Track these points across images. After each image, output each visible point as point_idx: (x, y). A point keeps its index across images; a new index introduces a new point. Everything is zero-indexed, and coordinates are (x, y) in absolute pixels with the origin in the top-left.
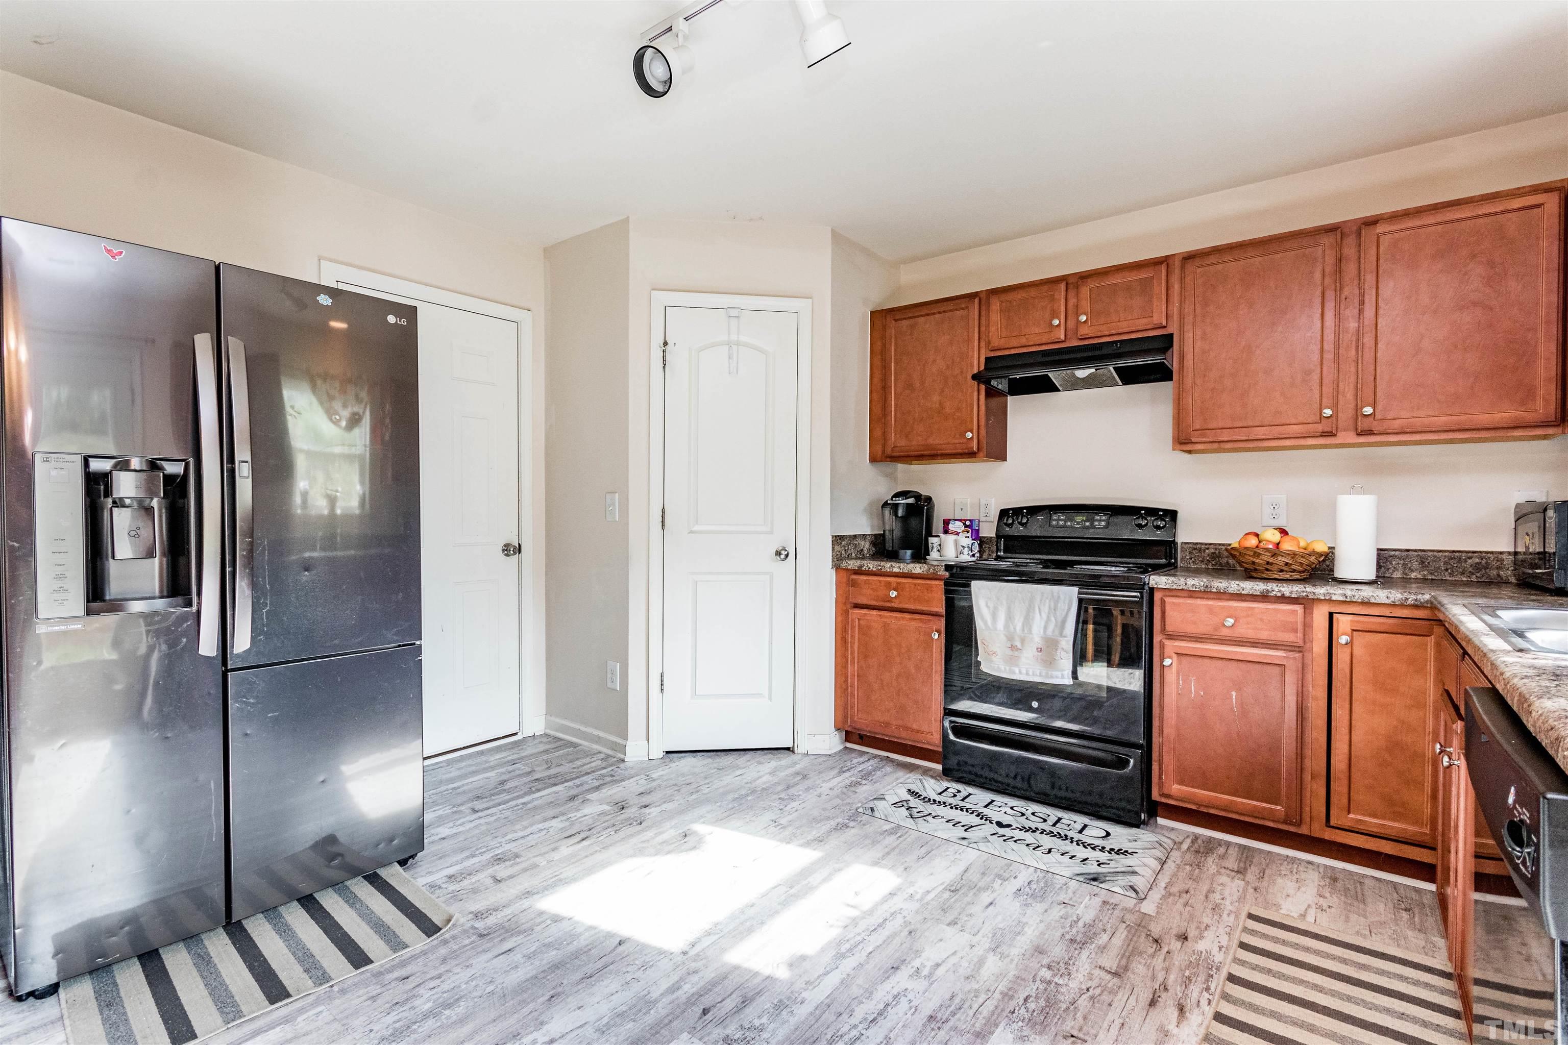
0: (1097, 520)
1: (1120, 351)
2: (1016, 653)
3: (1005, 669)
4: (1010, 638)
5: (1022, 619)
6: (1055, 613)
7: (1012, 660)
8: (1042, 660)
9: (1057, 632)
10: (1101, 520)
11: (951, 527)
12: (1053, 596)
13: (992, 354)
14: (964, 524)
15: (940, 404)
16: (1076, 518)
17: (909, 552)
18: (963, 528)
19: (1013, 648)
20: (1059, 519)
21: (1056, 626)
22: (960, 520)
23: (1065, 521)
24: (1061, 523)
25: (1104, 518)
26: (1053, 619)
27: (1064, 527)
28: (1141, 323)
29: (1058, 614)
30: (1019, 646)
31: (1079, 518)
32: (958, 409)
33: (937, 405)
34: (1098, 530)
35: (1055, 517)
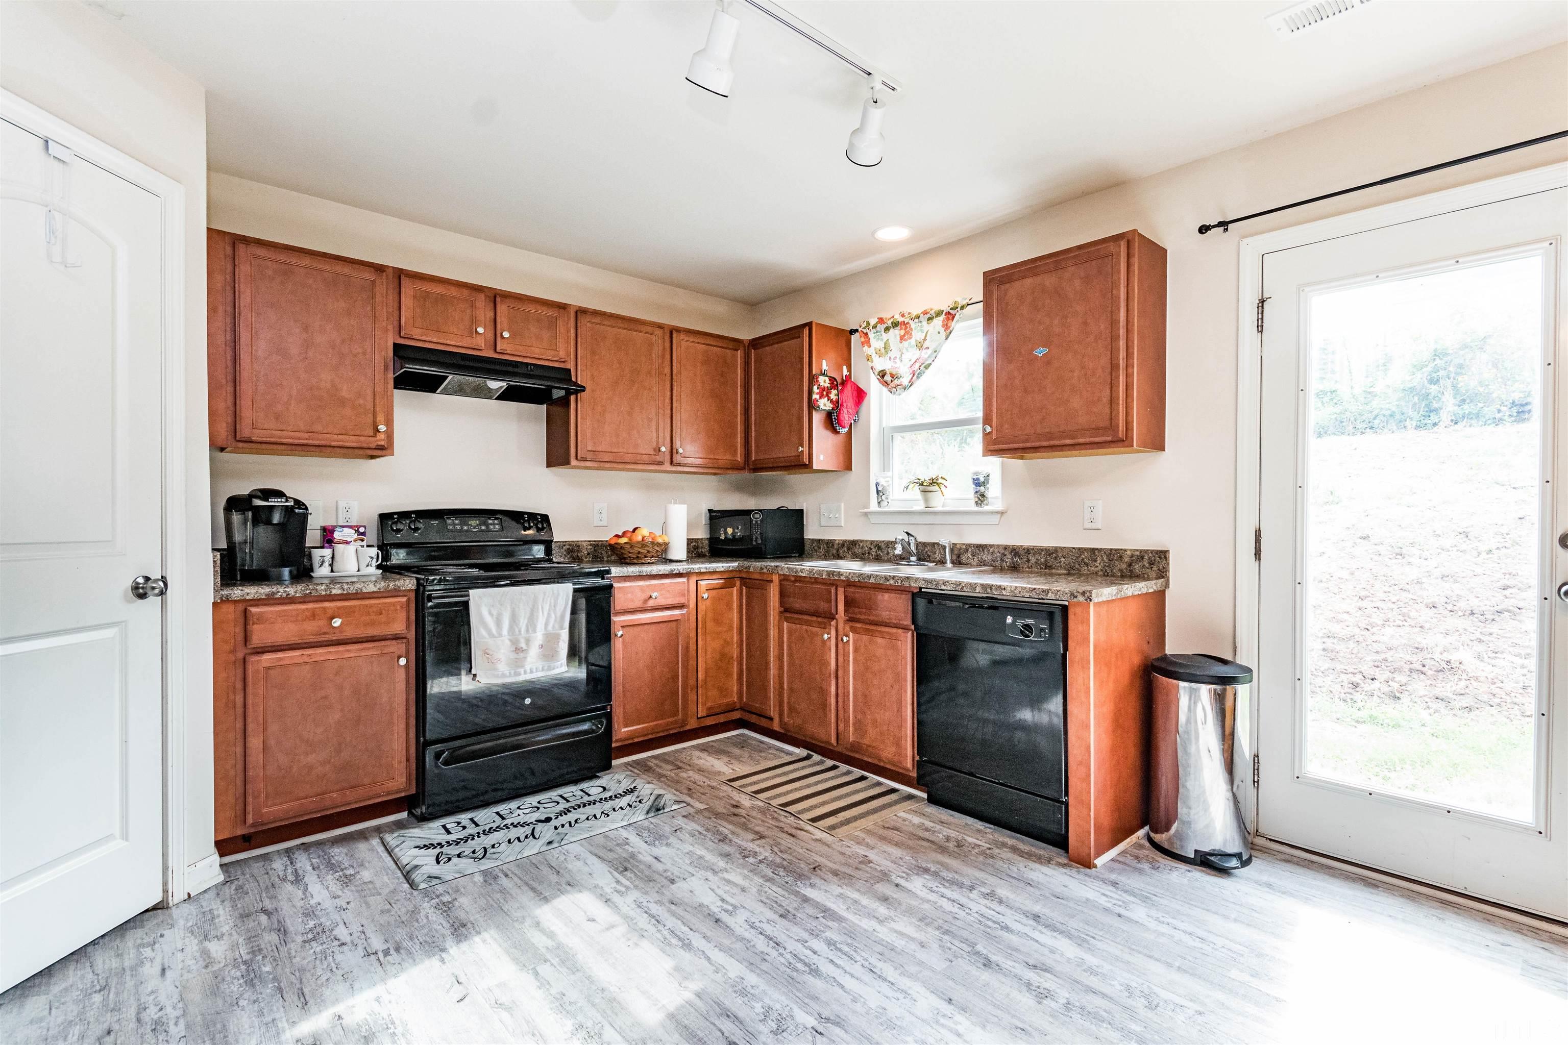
0: (491, 524)
1: (532, 373)
2: (521, 655)
3: (510, 673)
4: (514, 642)
5: (526, 621)
6: (555, 609)
7: (517, 663)
8: (544, 656)
9: (557, 626)
10: (494, 525)
11: (337, 535)
12: (553, 593)
13: (402, 341)
14: (357, 531)
15: (333, 385)
16: (471, 522)
17: (286, 572)
18: (355, 536)
19: (518, 650)
20: (453, 523)
21: (555, 621)
22: (351, 527)
23: (460, 524)
24: (458, 527)
25: (496, 522)
26: (553, 616)
27: (461, 531)
28: (549, 355)
29: (558, 609)
30: (524, 647)
31: (473, 522)
32: (359, 395)
33: (329, 385)
34: (494, 533)
35: (449, 522)
